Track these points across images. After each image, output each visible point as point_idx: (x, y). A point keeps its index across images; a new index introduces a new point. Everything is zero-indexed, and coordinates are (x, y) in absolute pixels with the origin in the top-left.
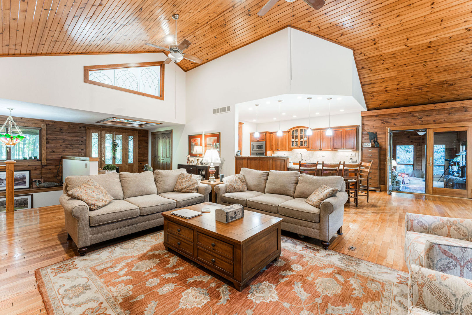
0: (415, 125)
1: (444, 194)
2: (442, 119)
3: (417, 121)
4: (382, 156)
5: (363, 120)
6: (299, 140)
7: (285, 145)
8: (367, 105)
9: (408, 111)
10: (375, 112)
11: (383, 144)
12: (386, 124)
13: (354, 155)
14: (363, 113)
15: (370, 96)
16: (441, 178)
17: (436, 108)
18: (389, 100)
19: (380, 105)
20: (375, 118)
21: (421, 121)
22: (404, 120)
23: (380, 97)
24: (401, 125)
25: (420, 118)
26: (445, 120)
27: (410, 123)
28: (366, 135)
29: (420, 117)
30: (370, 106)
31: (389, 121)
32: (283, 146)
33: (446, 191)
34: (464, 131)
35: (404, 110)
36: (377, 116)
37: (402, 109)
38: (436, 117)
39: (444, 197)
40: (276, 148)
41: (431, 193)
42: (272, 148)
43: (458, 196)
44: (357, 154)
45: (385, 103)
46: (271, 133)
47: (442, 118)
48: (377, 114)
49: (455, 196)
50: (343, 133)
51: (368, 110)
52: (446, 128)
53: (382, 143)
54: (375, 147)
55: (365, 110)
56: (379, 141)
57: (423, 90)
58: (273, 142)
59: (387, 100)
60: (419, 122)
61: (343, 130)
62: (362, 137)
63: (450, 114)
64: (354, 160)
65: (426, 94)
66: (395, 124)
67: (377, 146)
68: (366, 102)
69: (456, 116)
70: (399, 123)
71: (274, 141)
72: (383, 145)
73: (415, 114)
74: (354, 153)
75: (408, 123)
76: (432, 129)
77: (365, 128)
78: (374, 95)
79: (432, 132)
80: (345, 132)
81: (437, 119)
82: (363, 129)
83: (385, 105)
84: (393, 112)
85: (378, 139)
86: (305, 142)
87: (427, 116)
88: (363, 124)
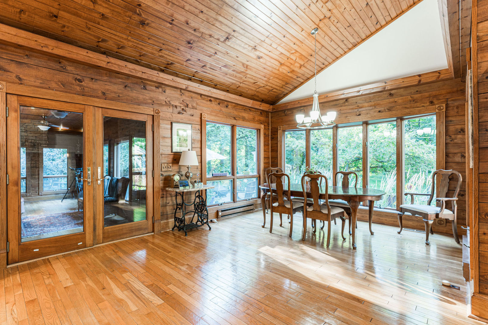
0: (69, 93)
1: (120, 235)
2: (115, 93)
3: (72, 84)
9: (56, 52)
16: (66, 193)
17: (109, 66)
21: (80, 86)
22: (44, 73)
24: (37, 84)
25: (80, 81)
26: (119, 96)
27: (58, 85)
29: (79, 77)
33: (122, 229)
34: (143, 122)
35: (46, 46)
37: (41, 39)
38: (107, 87)
39: (121, 242)
41: (101, 241)
43: (137, 233)
47: (116, 90)
49: (134, 234)
52: (121, 112)
57: (97, 7)
60: (78, 88)
63: (126, 86)
65: (99, 24)
66: (20, 79)
69: (134, 94)
70: (32, 79)
73: (69, 68)
75: (54, 85)
76: (100, 109)
79: (100, 115)
81: (108, 90)
87: (92, 79)
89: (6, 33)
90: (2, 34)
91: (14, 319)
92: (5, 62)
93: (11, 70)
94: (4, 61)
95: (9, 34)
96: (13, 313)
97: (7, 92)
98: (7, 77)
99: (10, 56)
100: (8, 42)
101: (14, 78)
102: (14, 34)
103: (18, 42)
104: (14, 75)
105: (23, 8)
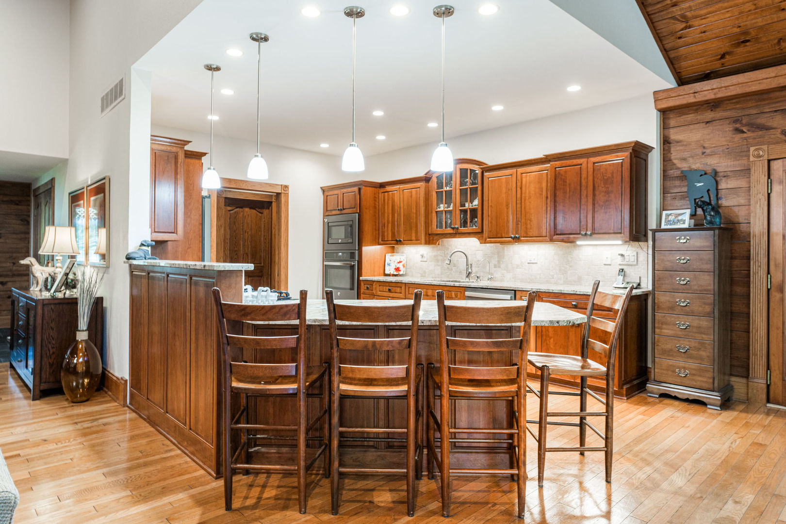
4: (736, 262)
5: (664, 126)
6: (455, 205)
7: (416, 226)
8: (672, 63)
10: (707, 90)
11: (741, 214)
12: (749, 134)
13: (633, 259)
14: (661, 96)
15: (674, 18)
18: (753, 33)
19: (723, 56)
20: (709, 115)
23: (711, 18)
28: (677, 183)
30: (684, 64)
31: (761, 120)
32: (411, 229)
36: (714, 104)
40: (393, 234)
42: (383, 236)
44: (643, 256)
45: (741, 50)
46: (382, 185)
48: (711, 96)
50: (584, 175)
51: (682, 81)
53: (736, 209)
54: (706, 226)
55: (667, 82)
56: (724, 202)
58: (386, 215)
59: (745, 33)
61: (584, 166)
62: (664, 191)
64: (634, 276)
67: (711, 222)
68: (665, 51)
71: (388, 210)
72: (741, 220)
74: (630, 251)
77: (675, 154)
78: (689, 14)
80: (591, 173)
82: (666, 160)
83: (742, 54)
84: (774, 84)
85: (722, 193)
86: (474, 212)
88: (666, 142)
89: (764, 79)
90: (759, 83)
91: (730, 447)
92: (767, 117)
93: (775, 125)
94: (766, 115)
95: (767, 78)
96: (734, 443)
97: (770, 158)
98: (770, 138)
99: (774, 106)
100: (768, 89)
101: (779, 136)
102: (773, 75)
103: (780, 84)
104: (779, 131)
105: (780, 35)
